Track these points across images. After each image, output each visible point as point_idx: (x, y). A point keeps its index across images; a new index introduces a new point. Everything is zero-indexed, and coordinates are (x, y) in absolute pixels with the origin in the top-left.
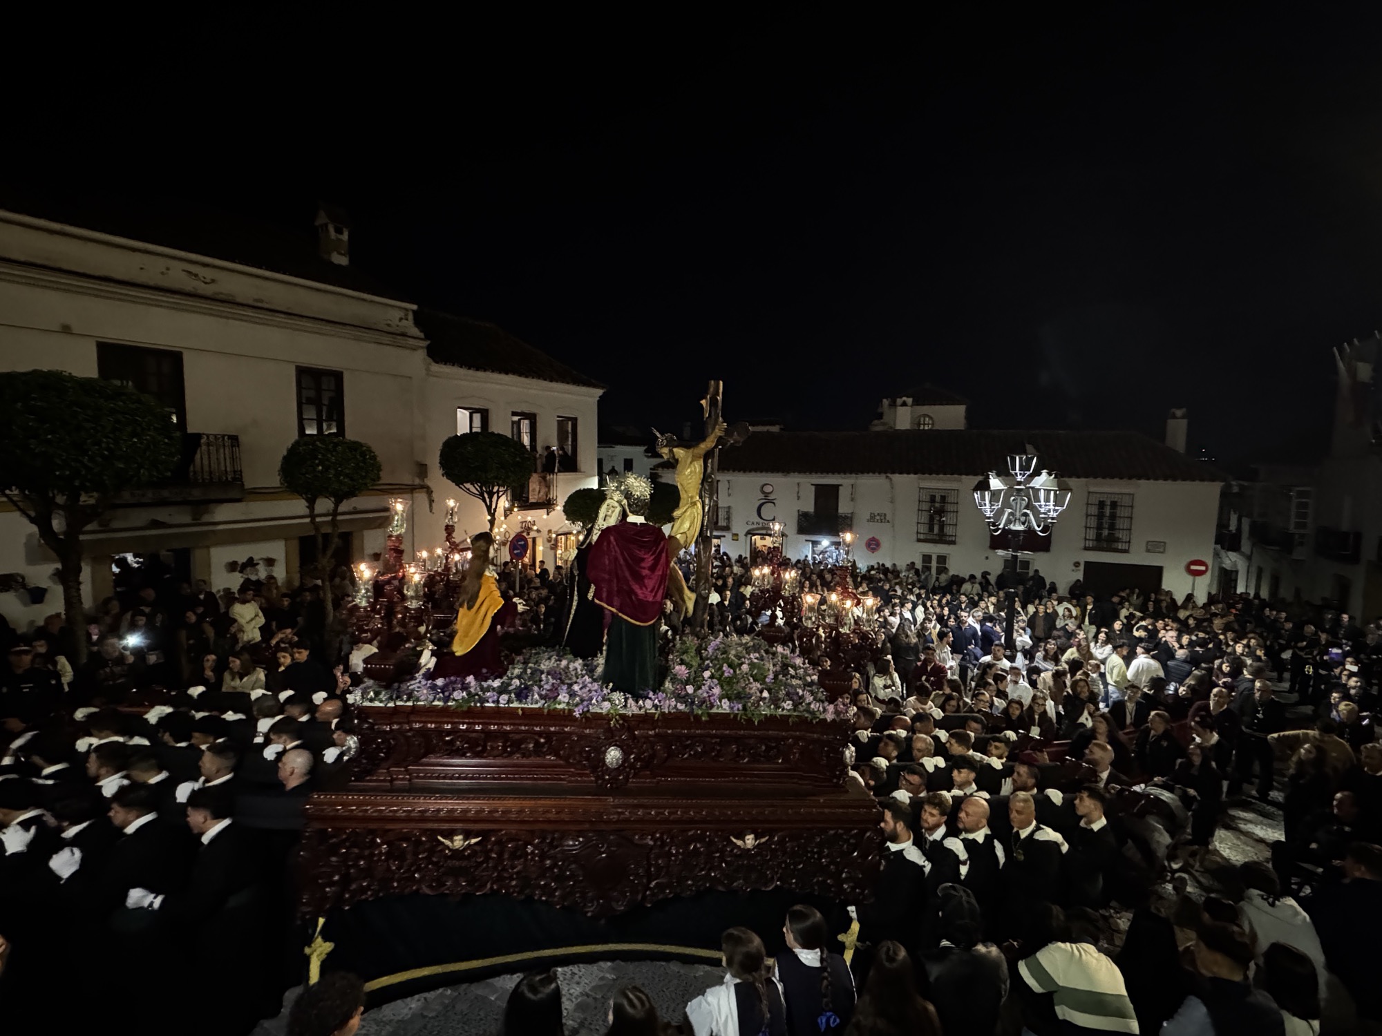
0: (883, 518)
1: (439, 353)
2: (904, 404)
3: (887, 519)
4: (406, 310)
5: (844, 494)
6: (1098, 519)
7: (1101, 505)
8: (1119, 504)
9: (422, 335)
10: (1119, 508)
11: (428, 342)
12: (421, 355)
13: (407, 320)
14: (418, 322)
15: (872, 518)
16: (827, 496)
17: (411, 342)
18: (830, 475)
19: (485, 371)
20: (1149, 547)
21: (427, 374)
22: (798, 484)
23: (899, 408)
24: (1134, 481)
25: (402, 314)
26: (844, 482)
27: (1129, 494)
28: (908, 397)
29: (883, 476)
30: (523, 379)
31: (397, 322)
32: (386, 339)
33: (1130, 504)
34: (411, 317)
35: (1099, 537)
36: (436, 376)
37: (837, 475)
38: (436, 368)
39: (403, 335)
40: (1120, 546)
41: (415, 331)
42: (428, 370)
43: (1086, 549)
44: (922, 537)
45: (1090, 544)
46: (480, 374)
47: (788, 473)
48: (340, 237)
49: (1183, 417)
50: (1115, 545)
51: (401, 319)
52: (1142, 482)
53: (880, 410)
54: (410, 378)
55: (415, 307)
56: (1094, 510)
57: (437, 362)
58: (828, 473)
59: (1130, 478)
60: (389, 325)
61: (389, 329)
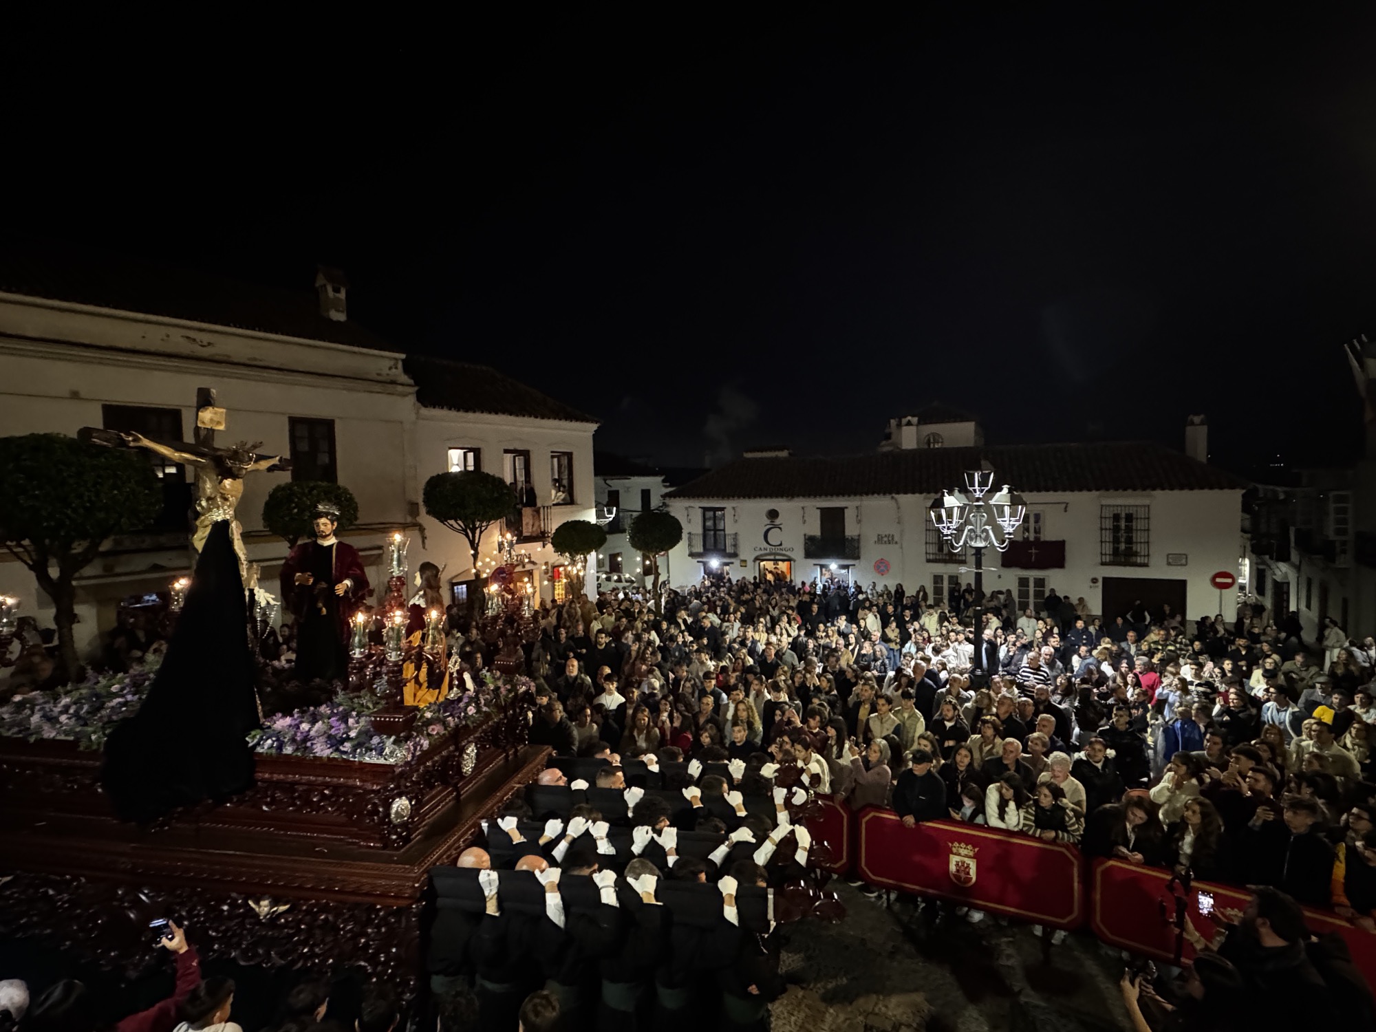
0: (890, 540)
1: (427, 398)
2: (909, 424)
3: (896, 539)
4: (396, 359)
5: (850, 516)
6: (1114, 532)
7: (1116, 517)
8: (1134, 516)
9: (412, 382)
10: (1134, 521)
11: (416, 388)
12: (412, 399)
13: (396, 368)
14: (406, 370)
15: (880, 539)
16: (833, 519)
17: (400, 388)
18: (835, 498)
19: (474, 412)
20: (1170, 560)
21: (417, 418)
22: (803, 508)
23: (905, 428)
24: (1148, 492)
25: (392, 363)
26: (849, 504)
27: (1145, 506)
28: (913, 416)
29: (888, 497)
30: (512, 418)
31: (387, 371)
32: (377, 388)
33: (1147, 516)
34: (400, 365)
35: (1116, 552)
36: (427, 419)
37: (841, 498)
38: (425, 412)
39: (393, 382)
40: (1139, 560)
41: (404, 378)
42: (417, 413)
43: (1103, 564)
44: (931, 557)
45: (1108, 559)
46: (470, 416)
47: (793, 497)
48: (337, 295)
49: (1202, 423)
50: (1133, 559)
51: (390, 368)
52: (1158, 493)
53: (887, 431)
54: (401, 423)
55: (403, 356)
56: (1109, 524)
57: (426, 406)
58: (832, 495)
59: (1144, 489)
60: (379, 374)
61: (380, 378)
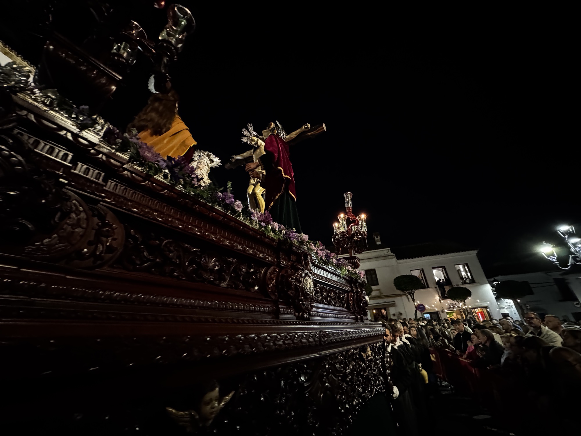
1: (399, 258)
4: (388, 250)
11: (395, 256)
12: (395, 259)
13: (389, 252)
14: (392, 252)
17: (392, 257)
21: (398, 264)
25: (387, 251)
31: (386, 253)
32: (384, 258)
34: (390, 251)
36: (400, 263)
38: (399, 261)
39: (389, 256)
41: (392, 254)
42: (397, 262)
51: (387, 252)
54: (393, 266)
55: (389, 248)
60: (384, 255)
61: (385, 256)
